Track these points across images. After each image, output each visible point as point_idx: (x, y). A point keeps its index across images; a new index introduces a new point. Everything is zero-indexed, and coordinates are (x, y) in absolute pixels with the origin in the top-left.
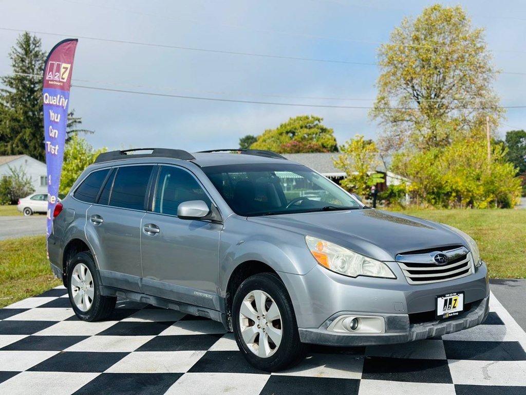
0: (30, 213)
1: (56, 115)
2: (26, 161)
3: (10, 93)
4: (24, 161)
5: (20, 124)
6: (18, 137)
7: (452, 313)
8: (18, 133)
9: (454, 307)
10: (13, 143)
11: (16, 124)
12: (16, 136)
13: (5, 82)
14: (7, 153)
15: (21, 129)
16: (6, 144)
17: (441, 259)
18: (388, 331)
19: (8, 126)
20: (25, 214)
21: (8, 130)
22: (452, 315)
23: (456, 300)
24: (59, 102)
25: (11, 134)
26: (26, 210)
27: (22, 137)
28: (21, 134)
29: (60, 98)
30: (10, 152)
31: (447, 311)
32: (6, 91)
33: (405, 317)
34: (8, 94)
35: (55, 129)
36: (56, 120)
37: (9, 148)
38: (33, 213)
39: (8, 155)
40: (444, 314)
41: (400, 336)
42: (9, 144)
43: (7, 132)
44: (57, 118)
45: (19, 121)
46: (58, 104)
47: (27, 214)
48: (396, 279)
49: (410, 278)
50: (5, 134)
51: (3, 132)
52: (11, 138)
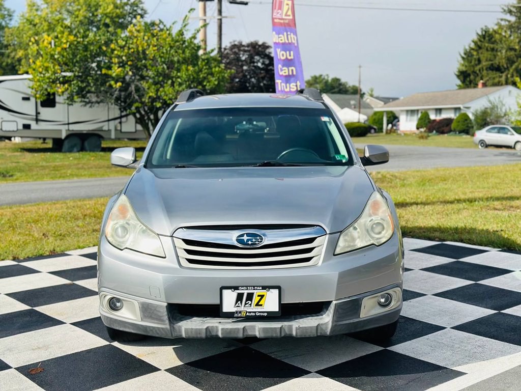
0: (485, 145)
1: (288, 52)
2: (510, 92)
3: (509, 21)
4: (507, 92)
5: (516, 53)
6: (514, 67)
7: (255, 312)
8: (513, 62)
9: (257, 305)
10: (508, 74)
11: (512, 53)
12: (511, 66)
13: (505, 11)
14: (501, 83)
15: (517, 59)
16: (501, 75)
17: (248, 240)
18: (144, 319)
19: (504, 57)
20: (480, 147)
21: (504, 61)
22: (254, 314)
23: (262, 296)
24: (288, 40)
25: (507, 64)
26: (481, 142)
27: (518, 66)
28: (516, 64)
29: (287, 35)
30: (504, 82)
31: (242, 308)
32: (506, 20)
33: (161, 306)
34: (507, 23)
35: (291, 66)
36: (289, 58)
37: (503, 79)
38: (487, 146)
39: (502, 85)
40: (237, 312)
41: (158, 328)
42: (504, 75)
43: (502, 62)
44: (290, 56)
45: (515, 50)
46: (287, 41)
47: (482, 146)
48: (165, 258)
49: (186, 259)
50: (501, 65)
51: (499, 63)
52: (508, 68)
